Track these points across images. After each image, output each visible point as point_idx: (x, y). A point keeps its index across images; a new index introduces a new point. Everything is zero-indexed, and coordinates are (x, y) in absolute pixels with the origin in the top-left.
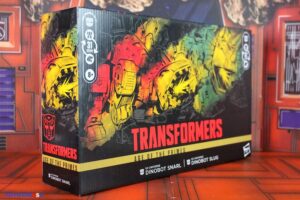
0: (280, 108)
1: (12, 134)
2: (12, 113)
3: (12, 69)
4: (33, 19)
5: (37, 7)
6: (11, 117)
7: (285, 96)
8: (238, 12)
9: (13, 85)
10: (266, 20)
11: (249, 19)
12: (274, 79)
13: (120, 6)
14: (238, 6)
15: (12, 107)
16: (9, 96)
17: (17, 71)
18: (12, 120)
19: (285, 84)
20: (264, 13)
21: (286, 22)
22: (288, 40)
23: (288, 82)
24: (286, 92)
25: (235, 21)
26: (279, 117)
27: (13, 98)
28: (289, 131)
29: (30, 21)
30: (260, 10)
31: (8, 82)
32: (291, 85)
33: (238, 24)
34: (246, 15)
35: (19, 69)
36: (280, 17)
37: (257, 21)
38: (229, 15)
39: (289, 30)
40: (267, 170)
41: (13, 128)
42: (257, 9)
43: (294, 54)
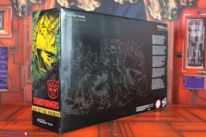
0: (185, 75)
1: (5, 92)
2: (6, 78)
3: (6, 49)
4: (20, 15)
5: (22, 7)
6: (5, 80)
7: (188, 67)
8: (157, 12)
9: (6, 59)
10: (176, 17)
11: (165, 16)
12: (181, 56)
13: (79, 7)
14: (157, 7)
15: (5, 74)
16: (3, 66)
17: (9, 49)
18: (5, 83)
19: (188, 60)
20: (175, 12)
21: (189, 18)
22: (190, 30)
23: (190, 58)
24: (189, 65)
25: (155, 17)
26: (184, 82)
27: (6, 68)
28: (191, 90)
29: (19, 16)
30: (172, 11)
31: (3, 57)
32: (192, 60)
33: (157, 20)
34: (162, 14)
35: (11, 48)
36: (185, 15)
37: (170, 18)
38: (152, 14)
39: (191, 24)
40: (177, 117)
41: (6, 88)
42: (170, 10)
43: (194, 40)
